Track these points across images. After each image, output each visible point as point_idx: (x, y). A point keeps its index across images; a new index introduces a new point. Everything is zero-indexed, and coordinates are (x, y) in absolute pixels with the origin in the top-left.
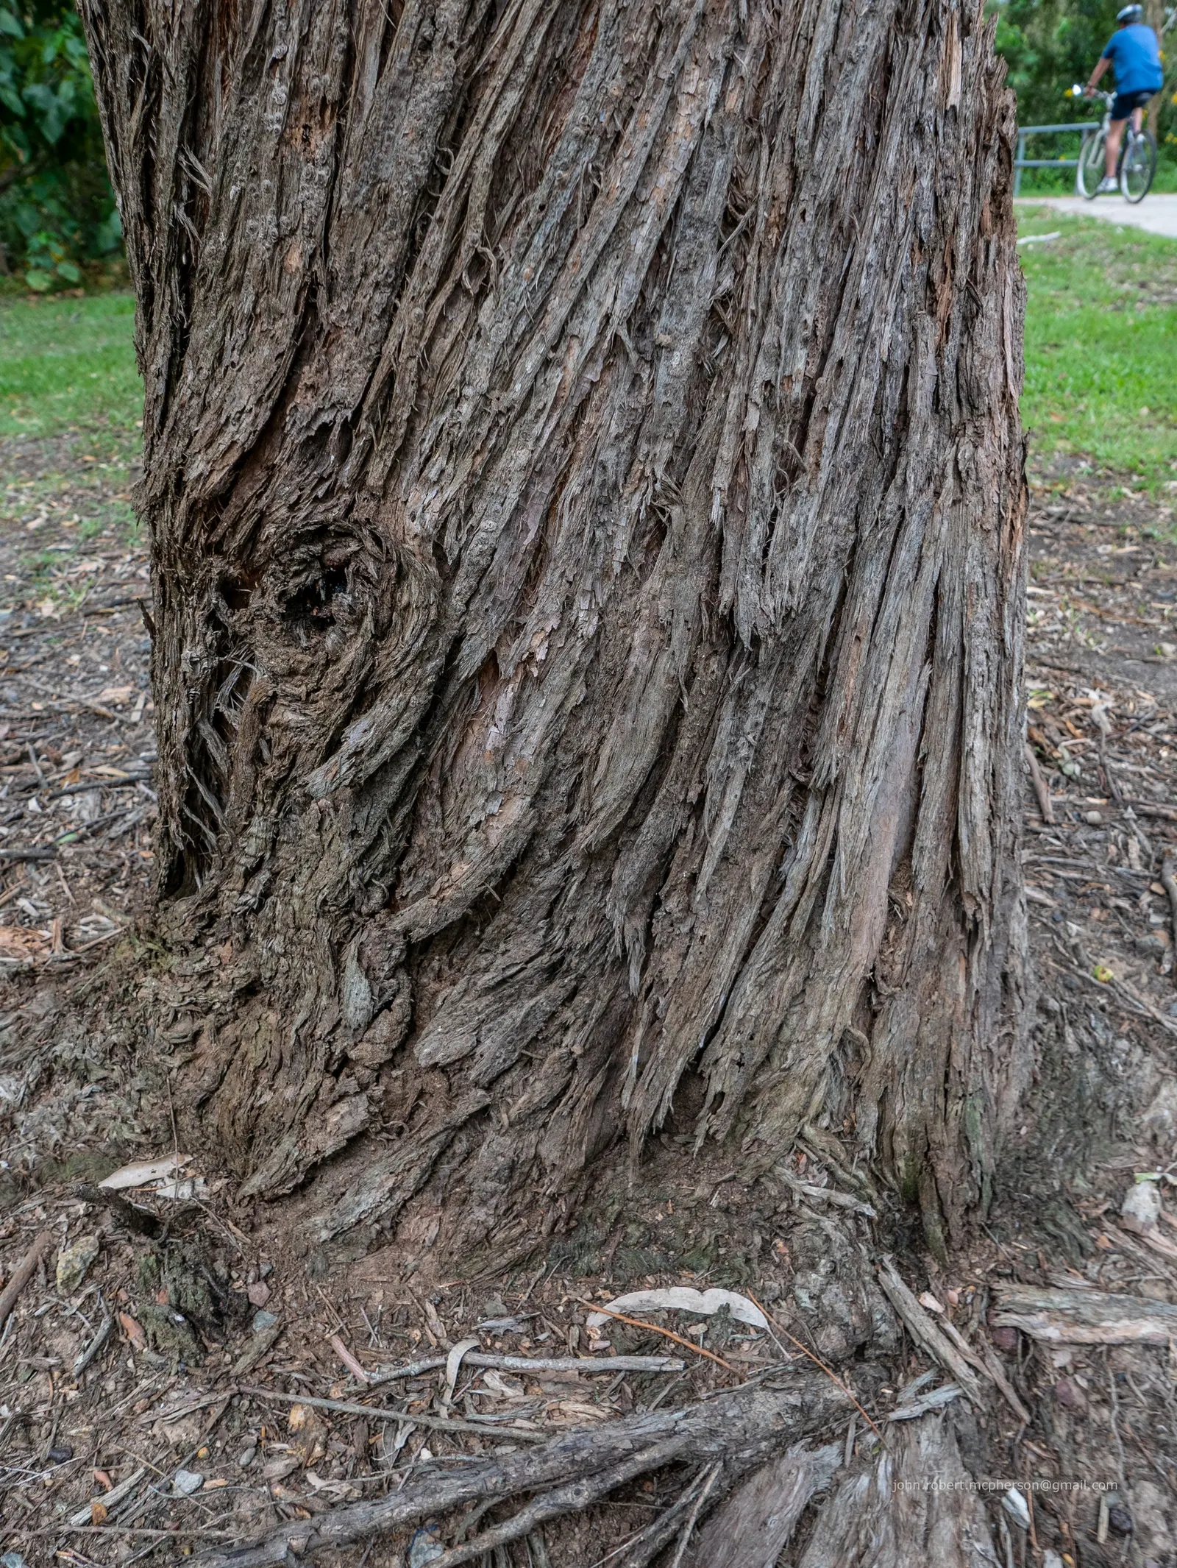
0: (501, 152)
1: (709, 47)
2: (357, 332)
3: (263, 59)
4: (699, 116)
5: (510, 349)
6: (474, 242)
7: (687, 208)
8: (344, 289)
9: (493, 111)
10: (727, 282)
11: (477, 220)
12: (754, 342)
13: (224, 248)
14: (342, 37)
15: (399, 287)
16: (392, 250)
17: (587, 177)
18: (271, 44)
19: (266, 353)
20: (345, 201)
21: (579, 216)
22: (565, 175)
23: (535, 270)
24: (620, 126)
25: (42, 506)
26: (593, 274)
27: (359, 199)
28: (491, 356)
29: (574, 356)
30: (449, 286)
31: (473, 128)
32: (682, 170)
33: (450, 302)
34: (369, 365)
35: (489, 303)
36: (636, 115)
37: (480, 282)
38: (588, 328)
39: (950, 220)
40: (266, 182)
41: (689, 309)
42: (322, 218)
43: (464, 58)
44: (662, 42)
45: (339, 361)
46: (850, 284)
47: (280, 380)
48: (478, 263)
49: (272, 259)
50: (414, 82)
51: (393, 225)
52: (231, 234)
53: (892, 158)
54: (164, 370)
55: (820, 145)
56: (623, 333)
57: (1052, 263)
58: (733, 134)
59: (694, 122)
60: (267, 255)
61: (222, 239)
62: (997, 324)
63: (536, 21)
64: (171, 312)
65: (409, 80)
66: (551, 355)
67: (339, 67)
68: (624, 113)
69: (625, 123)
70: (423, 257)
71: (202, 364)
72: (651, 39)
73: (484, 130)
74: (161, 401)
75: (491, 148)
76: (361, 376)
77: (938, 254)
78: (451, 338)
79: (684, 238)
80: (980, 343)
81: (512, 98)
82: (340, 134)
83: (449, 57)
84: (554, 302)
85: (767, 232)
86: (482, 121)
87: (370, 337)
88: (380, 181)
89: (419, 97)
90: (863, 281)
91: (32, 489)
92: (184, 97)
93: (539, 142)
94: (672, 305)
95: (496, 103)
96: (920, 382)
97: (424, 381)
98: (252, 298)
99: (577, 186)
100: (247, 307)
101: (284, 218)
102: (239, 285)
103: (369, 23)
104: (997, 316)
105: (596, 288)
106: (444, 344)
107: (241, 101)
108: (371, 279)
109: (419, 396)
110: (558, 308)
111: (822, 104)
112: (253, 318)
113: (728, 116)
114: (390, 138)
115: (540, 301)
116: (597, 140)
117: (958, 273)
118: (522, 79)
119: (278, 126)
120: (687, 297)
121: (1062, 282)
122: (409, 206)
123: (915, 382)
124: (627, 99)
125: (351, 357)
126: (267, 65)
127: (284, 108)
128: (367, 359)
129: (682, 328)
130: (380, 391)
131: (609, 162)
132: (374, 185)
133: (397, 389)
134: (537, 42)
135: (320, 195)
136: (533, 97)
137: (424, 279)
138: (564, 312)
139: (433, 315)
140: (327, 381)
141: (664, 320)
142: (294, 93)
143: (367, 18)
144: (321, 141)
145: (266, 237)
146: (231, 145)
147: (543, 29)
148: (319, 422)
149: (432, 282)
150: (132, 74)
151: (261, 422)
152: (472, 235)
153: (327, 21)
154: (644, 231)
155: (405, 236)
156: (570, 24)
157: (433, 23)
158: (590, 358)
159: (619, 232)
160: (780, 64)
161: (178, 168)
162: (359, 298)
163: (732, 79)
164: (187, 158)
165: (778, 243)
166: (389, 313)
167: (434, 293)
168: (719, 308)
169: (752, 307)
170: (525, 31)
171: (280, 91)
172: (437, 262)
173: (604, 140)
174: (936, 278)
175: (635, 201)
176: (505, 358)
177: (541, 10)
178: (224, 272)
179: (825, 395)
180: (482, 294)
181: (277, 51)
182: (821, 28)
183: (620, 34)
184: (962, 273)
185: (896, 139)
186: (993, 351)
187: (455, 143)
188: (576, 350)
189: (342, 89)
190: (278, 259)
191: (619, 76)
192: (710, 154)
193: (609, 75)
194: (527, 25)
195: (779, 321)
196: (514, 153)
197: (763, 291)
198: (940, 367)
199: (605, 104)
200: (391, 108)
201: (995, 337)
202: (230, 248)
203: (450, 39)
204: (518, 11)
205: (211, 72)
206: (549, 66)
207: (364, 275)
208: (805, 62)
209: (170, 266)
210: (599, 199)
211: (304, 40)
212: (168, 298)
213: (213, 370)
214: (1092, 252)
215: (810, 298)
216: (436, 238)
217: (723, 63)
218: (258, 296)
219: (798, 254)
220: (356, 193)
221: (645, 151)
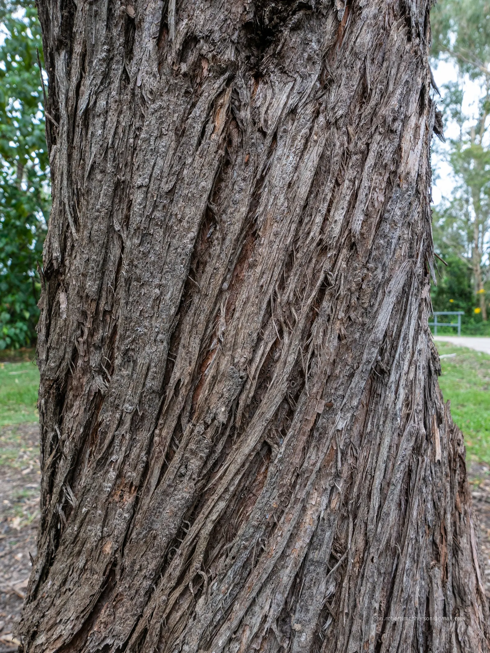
0: (215, 528)
1: (322, 482)
2: (132, 599)
3: (107, 459)
4: (317, 514)
5: (211, 628)
6: (197, 569)
7: (311, 556)
8: (128, 576)
9: (212, 510)
10: (332, 589)
11: (199, 557)
12: (347, 629)
13: (76, 533)
14: (143, 462)
15: (156, 581)
16: (154, 562)
17: (258, 544)
18: (112, 454)
19: (86, 590)
20: (134, 536)
21: (253, 562)
22: (247, 544)
23: (228, 589)
24: (276, 520)
25: (31, 462)
26: (258, 594)
27: (141, 536)
28: (201, 632)
29: (247, 636)
30: (181, 588)
31: (201, 515)
32: (308, 541)
33: (182, 595)
34: (136, 618)
35: (201, 601)
36: (285, 515)
37: (198, 587)
38: (256, 621)
39: (442, 513)
40: (100, 512)
41: (311, 608)
42: (123, 535)
43: (199, 484)
44: (299, 481)
45: (121, 611)
46: (397, 580)
47: (90, 608)
48: (198, 579)
49: (97, 546)
50: (175, 490)
51: (157, 551)
52: (80, 527)
53: (415, 514)
54: (40, 571)
55: (380, 525)
56: (274, 627)
57: (455, 367)
58: (334, 520)
59: (315, 517)
60: (95, 544)
61: (76, 529)
62: (469, 551)
63: (236, 474)
64: (48, 546)
65: (172, 489)
66: (234, 636)
67: (141, 473)
68: (279, 514)
69: (279, 518)
70: (170, 570)
71: (56, 582)
72: (293, 480)
73: (207, 517)
74: (36, 583)
75: (210, 526)
76: (131, 622)
77: (437, 528)
78: (180, 613)
79: (309, 572)
80: (462, 564)
81: (222, 505)
82: (137, 500)
83: (192, 484)
84: (237, 606)
85: (353, 567)
86: (206, 513)
87: (138, 603)
88: (152, 529)
89: (176, 497)
90: (405, 579)
91: (31, 452)
92: (69, 465)
93: (234, 521)
94: (302, 608)
95: (214, 506)
96: (436, 607)
97: (163, 633)
98: (84, 561)
99: (253, 548)
100: (81, 565)
101: (105, 529)
102: (79, 553)
103: (157, 458)
104: (468, 547)
105: (260, 599)
106: (177, 615)
107: (94, 474)
108: (143, 573)
109: (160, 641)
110: (239, 609)
111: (380, 507)
112: (84, 570)
113: (332, 511)
114: (159, 512)
115: (229, 604)
116: (264, 527)
117: (448, 538)
118: (227, 497)
119: (109, 489)
120: (310, 602)
121: (461, 376)
122: (165, 545)
123: (433, 608)
124: (281, 507)
125: (127, 611)
126: (108, 462)
127: (113, 482)
128: (135, 615)
129: (307, 619)
130: (138, 637)
131: (270, 535)
132: (149, 531)
133: (148, 638)
134: (236, 482)
135: (123, 526)
136: (233, 503)
137: (169, 581)
138: (241, 614)
139: (172, 602)
140: (112, 622)
141: (297, 615)
142: (119, 476)
143: (156, 455)
144: (129, 500)
145: (96, 535)
146: (86, 490)
147: (239, 477)
148: (105, 643)
149: (173, 583)
150: (53, 440)
151: (77, 629)
152: (196, 564)
153: (138, 451)
154: (288, 571)
155: (162, 557)
156: (253, 472)
157: (186, 467)
158: (256, 636)
159: (274, 572)
160: (357, 483)
161: (62, 491)
162: (135, 582)
163: (334, 494)
164: (66, 489)
165: (359, 572)
166: (150, 592)
167: (174, 588)
168: (328, 605)
169: (346, 611)
170: (230, 478)
171: (112, 474)
172: (177, 573)
173: (267, 527)
174: (438, 541)
175: (283, 556)
176: (208, 633)
177: (239, 470)
178: (74, 542)
179: (387, 643)
180: (197, 596)
181: (114, 457)
182: (378, 473)
183: (278, 481)
184: (450, 537)
185: (416, 504)
186: (469, 567)
187: (192, 521)
188: (247, 633)
189: (141, 481)
190: (99, 547)
191: (276, 498)
192: (323, 530)
193: (271, 498)
194: (232, 475)
195: (361, 616)
196: (221, 527)
197: (352, 599)
198: (445, 595)
199: (269, 511)
200: (162, 500)
201: (469, 558)
202: (78, 533)
203: (194, 477)
204: (228, 467)
205: (85, 454)
206: (242, 490)
207: (140, 570)
208: (371, 485)
209: (51, 528)
210: (264, 555)
211: (127, 457)
212: (48, 540)
213: (60, 587)
214: (471, 363)
215: (377, 594)
216: (177, 562)
217: (329, 488)
218: (87, 561)
219: (371, 580)
220: (140, 533)
221: (289, 533)
